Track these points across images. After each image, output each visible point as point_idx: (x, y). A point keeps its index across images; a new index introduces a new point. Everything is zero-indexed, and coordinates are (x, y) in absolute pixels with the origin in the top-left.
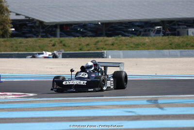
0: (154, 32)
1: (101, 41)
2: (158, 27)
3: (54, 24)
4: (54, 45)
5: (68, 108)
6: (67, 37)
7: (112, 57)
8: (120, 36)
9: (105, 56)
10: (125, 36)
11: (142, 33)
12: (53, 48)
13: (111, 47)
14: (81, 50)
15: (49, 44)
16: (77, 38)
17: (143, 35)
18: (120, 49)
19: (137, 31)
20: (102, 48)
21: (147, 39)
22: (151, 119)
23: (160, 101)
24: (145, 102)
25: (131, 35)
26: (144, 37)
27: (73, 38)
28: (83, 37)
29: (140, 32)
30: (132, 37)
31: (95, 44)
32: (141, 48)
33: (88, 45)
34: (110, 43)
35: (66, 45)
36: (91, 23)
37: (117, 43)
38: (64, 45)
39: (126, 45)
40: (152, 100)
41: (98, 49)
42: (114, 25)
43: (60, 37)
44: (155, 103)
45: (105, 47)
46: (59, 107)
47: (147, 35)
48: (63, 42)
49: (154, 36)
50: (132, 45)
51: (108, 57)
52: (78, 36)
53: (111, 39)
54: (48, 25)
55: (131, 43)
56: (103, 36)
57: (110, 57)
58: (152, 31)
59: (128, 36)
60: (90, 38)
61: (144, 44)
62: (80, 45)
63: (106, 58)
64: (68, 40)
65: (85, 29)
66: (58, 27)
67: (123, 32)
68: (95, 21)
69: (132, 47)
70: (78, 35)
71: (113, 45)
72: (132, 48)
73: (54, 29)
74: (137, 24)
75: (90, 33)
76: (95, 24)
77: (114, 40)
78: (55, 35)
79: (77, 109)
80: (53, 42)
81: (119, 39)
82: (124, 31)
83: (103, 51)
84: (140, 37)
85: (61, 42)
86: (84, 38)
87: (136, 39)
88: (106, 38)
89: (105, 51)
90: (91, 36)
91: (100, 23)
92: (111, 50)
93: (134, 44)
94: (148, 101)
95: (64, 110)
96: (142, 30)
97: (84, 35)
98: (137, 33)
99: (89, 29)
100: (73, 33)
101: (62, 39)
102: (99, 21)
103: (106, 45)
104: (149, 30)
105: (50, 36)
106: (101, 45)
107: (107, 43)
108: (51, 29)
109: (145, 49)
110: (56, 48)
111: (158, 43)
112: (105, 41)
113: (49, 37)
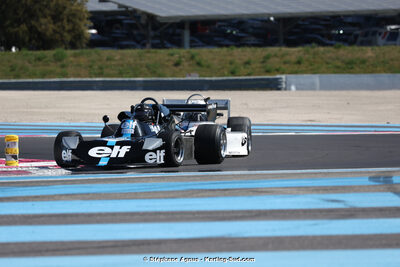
0: (383, 38)
1: (276, 56)
2: (393, 27)
3: (178, 21)
4: (177, 64)
5: (207, 194)
6: (203, 46)
7: (297, 89)
8: (314, 44)
9: (284, 86)
10: (324, 44)
11: (360, 39)
12: (177, 69)
13: (296, 67)
14: (233, 73)
15: (168, 61)
16: (225, 49)
17: (362, 44)
18: (314, 72)
19: (350, 34)
20: (278, 71)
21: (369, 52)
22: (377, 217)
23: (396, 179)
24: (365, 181)
25: (338, 44)
26: (364, 48)
27: (216, 50)
28: (238, 46)
29: (356, 36)
30: (339, 47)
31: (263, 62)
32: (358, 69)
33: (248, 63)
34: (293, 58)
35: (203, 63)
36: (254, 18)
37: (307, 60)
38: (199, 64)
39: (327, 63)
40: (379, 177)
41: (268, 72)
42: (300, 22)
43: (191, 47)
44: (386, 183)
45: (283, 67)
46: (187, 191)
47: (369, 43)
48: (197, 58)
49: (385, 45)
50: (339, 64)
51: (290, 89)
52: (227, 46)
53: (295, 52)
54: (165, 24)
55: (338, 59)
56: (280, 46)
57: (293, 88)
58: (380, 34)
59: (331, 45)
60: (253, 49)
61: (363, 62)
62: (231, 63)
63: (285, 89)
64: (206, 53)
65: (243, 31)
66: (187, 26)
67: (320, 37)
68: (264, 14)
69: (338, 67)
70: (227, 42)
71: (299, 62)
72: (338, 70)
73: (178, 31)
74: (349, 20)
75: (253, 40)
76: (262, 21)
77: (301, 53)
78: (179, 44)
79: (225, 196)
80: (176, 58)
81: (311, 51)
82: (323, 36)
83: (278, 76)
84: (356, 48)
85: (192, 57)
86: (240, 50)
87: (347, 52)
88: (285, 49)
89: (283, 77)
90: (254, 45)
91: (272, 19)
92: (296, 73)
93: (343, 62)
94: (371, 178)
95: (198, 197)
96: (358, 32)
97: (239, 42)
98: (349, 40)
99: (251, 30)
100: (216, 39)
101: (194, 51)
102: (270, 15)
103: (285, 63)
104: (374, 33)
105: (169, 45)
106: (274, 62)
107: (287, 58)
108: (171, 31)
109: (365, 72)
110: (181, 70)
111: (392, 60)
112: (283, 56)
113: (168, 48)
